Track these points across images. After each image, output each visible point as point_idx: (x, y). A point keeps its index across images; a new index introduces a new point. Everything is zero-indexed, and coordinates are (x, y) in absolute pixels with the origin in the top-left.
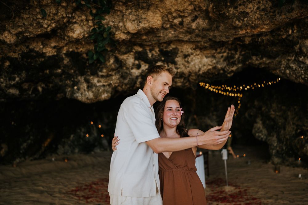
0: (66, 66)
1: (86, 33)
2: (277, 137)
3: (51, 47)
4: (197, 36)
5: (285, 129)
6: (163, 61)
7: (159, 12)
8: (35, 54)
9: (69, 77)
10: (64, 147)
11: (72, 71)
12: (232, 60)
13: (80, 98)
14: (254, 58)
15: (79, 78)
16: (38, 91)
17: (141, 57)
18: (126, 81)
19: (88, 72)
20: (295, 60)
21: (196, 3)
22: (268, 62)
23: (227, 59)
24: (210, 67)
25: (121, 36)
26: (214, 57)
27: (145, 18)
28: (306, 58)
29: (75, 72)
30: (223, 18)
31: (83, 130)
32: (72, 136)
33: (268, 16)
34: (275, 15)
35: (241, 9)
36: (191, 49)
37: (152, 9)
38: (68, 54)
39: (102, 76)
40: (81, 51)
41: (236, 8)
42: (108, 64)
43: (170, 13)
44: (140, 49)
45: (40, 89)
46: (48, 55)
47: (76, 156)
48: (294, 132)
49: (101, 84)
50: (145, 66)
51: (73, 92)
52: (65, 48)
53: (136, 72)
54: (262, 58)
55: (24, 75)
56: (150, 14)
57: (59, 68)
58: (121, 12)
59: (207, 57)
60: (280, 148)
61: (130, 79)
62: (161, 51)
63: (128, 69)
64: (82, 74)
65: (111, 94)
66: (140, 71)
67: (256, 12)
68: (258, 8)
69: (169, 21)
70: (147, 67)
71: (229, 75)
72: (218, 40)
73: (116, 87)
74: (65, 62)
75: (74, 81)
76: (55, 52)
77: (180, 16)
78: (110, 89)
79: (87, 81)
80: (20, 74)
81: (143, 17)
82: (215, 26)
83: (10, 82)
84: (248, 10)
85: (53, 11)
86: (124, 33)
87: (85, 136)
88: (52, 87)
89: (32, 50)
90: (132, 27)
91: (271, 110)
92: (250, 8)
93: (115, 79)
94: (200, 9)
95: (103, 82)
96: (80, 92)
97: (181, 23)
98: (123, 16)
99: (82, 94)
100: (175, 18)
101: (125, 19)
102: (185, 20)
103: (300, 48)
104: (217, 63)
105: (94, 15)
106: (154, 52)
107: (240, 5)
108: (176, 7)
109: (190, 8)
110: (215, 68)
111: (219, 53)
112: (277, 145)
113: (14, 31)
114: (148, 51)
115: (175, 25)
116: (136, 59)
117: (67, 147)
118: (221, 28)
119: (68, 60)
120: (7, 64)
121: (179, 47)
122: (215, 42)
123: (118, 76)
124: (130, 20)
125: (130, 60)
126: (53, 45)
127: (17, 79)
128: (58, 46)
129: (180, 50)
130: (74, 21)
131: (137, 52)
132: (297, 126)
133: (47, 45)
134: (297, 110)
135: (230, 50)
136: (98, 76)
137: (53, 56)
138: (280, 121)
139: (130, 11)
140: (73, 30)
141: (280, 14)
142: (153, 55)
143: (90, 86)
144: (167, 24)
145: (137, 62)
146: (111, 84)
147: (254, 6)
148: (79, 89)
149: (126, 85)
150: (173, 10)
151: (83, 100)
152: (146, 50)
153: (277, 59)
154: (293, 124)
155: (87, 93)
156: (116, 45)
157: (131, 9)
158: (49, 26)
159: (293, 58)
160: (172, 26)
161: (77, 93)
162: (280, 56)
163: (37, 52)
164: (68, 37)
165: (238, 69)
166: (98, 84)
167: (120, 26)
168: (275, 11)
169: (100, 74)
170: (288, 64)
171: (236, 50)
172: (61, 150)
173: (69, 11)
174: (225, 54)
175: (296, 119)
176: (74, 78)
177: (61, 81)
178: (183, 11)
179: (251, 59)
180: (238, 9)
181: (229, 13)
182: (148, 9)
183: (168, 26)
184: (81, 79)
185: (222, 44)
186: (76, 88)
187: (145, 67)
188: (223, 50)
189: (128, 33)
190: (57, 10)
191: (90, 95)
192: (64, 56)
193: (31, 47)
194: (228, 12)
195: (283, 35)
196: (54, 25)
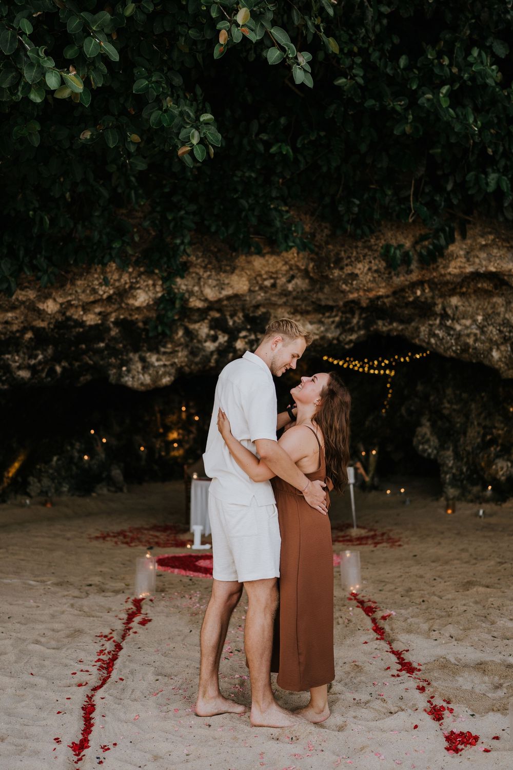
0: (113, 338)
1: (151, 300)
2: (453, 451)
3: (95, 313)
4: (295, 298)
5: (465, 434)
6: (249, 330)
7: (244, 274)
8: (72, 323)
9: (114, 352)
10: (40, 481)
11: (121, 345)
12: (348, 326)
13: (130, 383)
14: (380, 323)
15: (131, 355)
16: (55, 371)
17: (218, 325)
18: (197, 359)
19: (143, 346)
20: (441, 324)
21: (292, 262)
22: (400, 328)
23: (340, 325)
24: (317, 337)
25: (196, 303)
26: (321, 322)
27: (228, 284)
28: (455, 322)
29: (124, 346)
30: (326, 280)
31: (77, 445)
32: (55, 459)
33: (382, 278)
34: (391, 278)
35: (348, 270)
36: (288, 313)
37: (237, 272)
38: (117, 323)
39: (165, 353)
40: (137, 319)
41: (342, 269)
42: (176, 338)
43: (260, 275)
44: (217, 315)
45: (58, 369)
46: (88, 323)
47: (64, 498)
48: (479, 440)
49: (161, 363)
50: (224, 337)
51: (120, 375)
52: (114, 315)
53: (210, 346)
54: (390, 323)
55: (50, 351)
56: (235, 278)
57: (103, 341)
58: (197, 274)
59: (311, 323)
60: (457, 470)
61: (203, 356)
62: (246, 317)
63: (199, 342)
64: (136, 350)
65: (174, 377)
66: (216, 344)
67: (367, 274)
68: (370, 269)
69: (257, 283)
70: (226, 338)
71: (347, 347)
72: (323, 303)
73: (182, 367)
74: (113, 333)
75: (122, 360)
76: (99, 319)
77: (271, 278)
78: (173, 371)
79: (143, 360)
80: (46, 350)
81: (226, 281)
82: (318, 286)
83: (30, 362)
84: (357, 271)
85: (116, 276)
86: (200, 299)
87: (81, 458)
88: (79, 366)
89: (69, 319)
90: (211, 294)
91: (445, 401)
92: (360, 269)
93: (182, 357)
94: (298, 268)
95: (164, 361)
96: (131, 375)
97: (274, 286)
98: (199, 279)
99: (133, 378)
100: (265, 279)
101: (202, 284)
102: (278, 281)
103: (444, 309)
104: (327, 330)
105: (165, 280)
106: (236, 319)
107: (347, 265)
108: (267, 269)
109: (285, 268)
110: (323, 338)
111: (329, 317)
112: (453, 464)
113: (60, 300)
114: (228, 317)
115: (266, 287)
116: (211, 328)
117: (46, 482)
118: (326, 290)
119: (117, 331)
120: (29, 335)
121: (272, 311)
122: (320, 306)
123: (185, 353)
124: (209, 286)
125: (203, 329)
126: (98, 310)
127: (40, 357)
128: (104, 312)
129: (273, 315)
130: (138, 286)
131: (214, 320)
132: (485, 427)
133: (89, 310)
134: (485, 399)
135: (343, 313)
136: (158, 352)
137: (97, 325)
138: (459, 420)
139: (208, 273)
140: (135, 297)
141: (398, 275)
142: (234, 322)
143: (146, 366)
144: (255, 287)
145: (212, 332)
146: (175, 363)
147: (364, 267)
148: (129, 371)
149: (197, 364)
150: (263, 272)
151: (135, 386)
152: (225, 315)
153: (413, 324)
154: (479, 424)
155: (141, 376)
156: (187, 313)
157: (211, 272)
158: (104, 293)
159: (438, 322)
160: (262, 288)
161: (127, 376)
162: (417, 320)
163: (76, 321)
164: (127, 304)
165: (358, 338)
166: (156, 364)
167: (195, 291)
168: (390, 273)
169: (162, 350)
170: (430, 330)
171: (353, 314)
172: (35, 486)
173: (134, 275)
174: (337, 319)
175: (483, 415)
176: (122, 355)
177: (103, 359)
178: (276, 272)
179: (376, 324)
180: (345, 270)
181: (333, 276)
182: (232, 272)
183: (257, 288)
184: (136, 357)
185: (330, 308)
186: (124, 369)
187: (223, 339)
188: (334, 314)
189: (206, 300)
190: (121, 277)
191: (147, 379)
192: (111, 325)
193: (68, 314)
194: (332, 274)
195: (409, 297)
196: (111, 292)
